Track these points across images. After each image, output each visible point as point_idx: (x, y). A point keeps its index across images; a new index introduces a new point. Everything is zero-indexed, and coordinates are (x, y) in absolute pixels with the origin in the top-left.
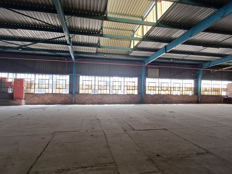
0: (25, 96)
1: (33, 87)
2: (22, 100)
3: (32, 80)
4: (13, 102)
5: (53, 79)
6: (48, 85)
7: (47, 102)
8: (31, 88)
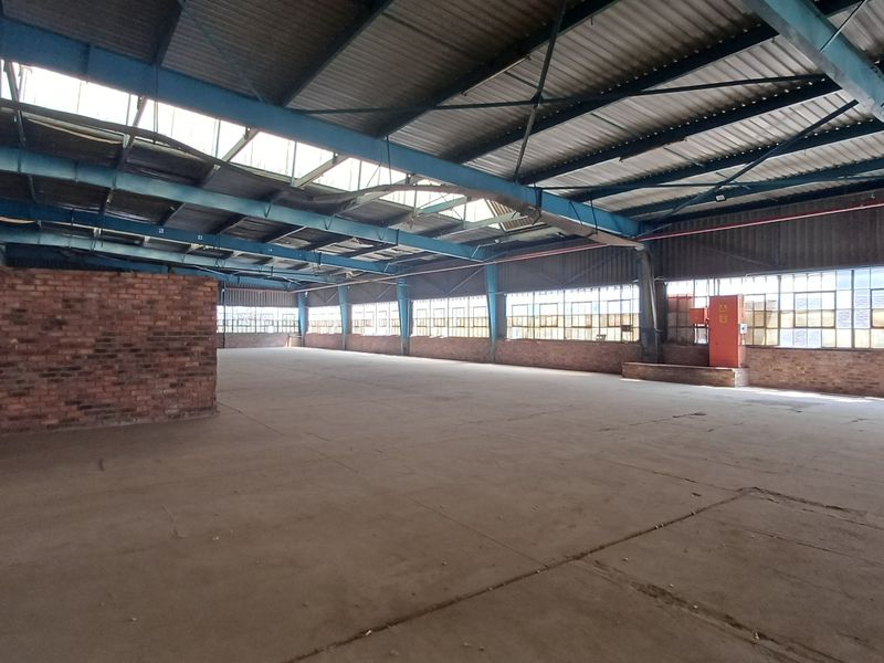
0: (747, 355)
1: (773, 323)
2: (734, 370)
3: (769, 298)
4: (707, 374)
5: (853, 290)
6: (832, 315)
7: (830, 385)
8: (765, 327)
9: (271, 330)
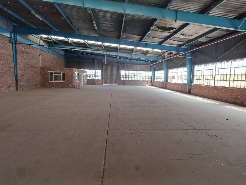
9: (141, 79)
